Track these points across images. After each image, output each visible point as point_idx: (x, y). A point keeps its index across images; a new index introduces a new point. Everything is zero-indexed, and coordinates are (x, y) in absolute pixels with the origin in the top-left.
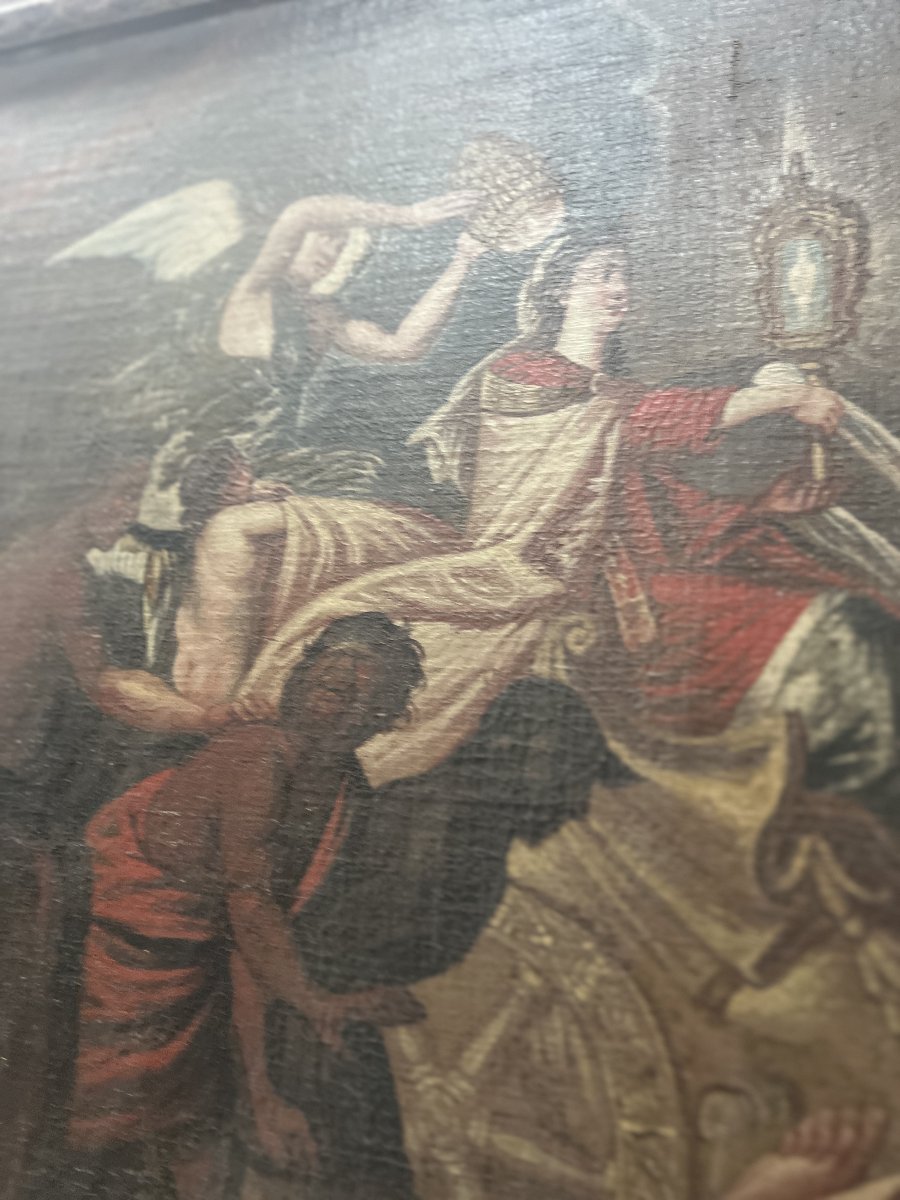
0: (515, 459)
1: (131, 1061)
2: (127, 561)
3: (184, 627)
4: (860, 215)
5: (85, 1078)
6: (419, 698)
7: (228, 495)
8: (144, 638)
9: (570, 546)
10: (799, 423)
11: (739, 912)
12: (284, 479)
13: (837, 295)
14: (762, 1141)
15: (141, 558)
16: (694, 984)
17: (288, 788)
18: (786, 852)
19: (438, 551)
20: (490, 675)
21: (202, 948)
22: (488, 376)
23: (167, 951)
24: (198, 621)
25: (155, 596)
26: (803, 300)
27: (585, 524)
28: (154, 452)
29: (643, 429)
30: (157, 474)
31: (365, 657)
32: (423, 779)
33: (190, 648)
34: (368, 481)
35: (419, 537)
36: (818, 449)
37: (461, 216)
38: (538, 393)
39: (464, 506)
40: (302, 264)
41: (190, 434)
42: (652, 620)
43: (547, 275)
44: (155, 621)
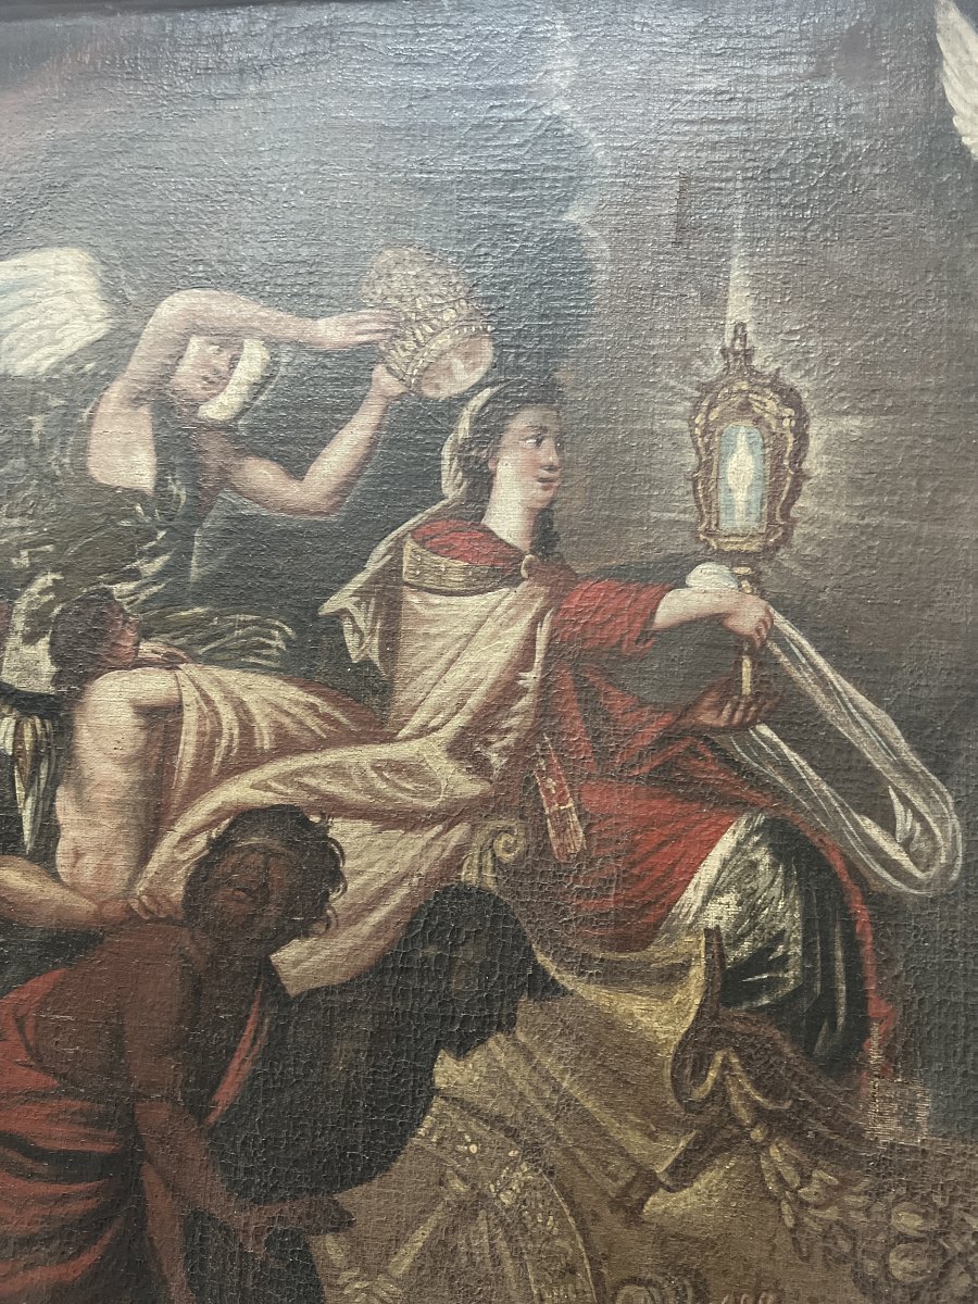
0: (439, 643)
1: (36, 1275)
3: (65, 808)
4: (799, 407)
6: (338, 901)
7: (109, 656)
8: (19, 819)
9: (498, 745)
10: (730, 632)
12: (177, 642)
15: (9, 724)
16: (612, 1188)
17: (197, 993)
19: (358, 740)
20: (415, 879)
21: (108, 1161)
22: (410, 545)
23: (67, 1165)
24: (80, 803)
25: (27, 771)
26: (740, 496)
27: (514, 721)
28: (16, 596)
29: (576, 623)
30: (19, 623)
31: (278, 855)
32: (344, 988)
33: (72, 834)
34: (274, 652)
35: (335, 722)
36: (747, 662)
37: (376, 343)
38: (466, 569)
39: (385, 690)
40: (187, 376)
41: (58, 577)
42: (581, 830)
43: (473, 431)
44: (30, 800)
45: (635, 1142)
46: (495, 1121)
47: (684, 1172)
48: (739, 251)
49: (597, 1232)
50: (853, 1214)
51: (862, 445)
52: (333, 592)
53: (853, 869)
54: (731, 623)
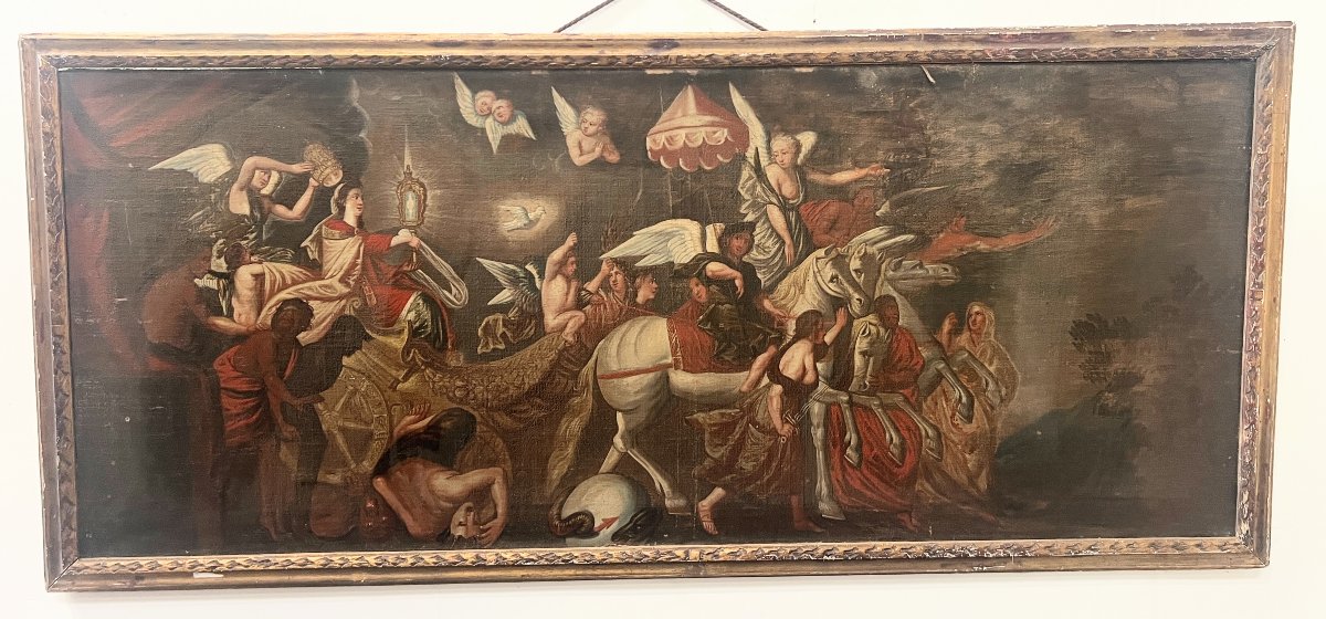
0: (334, 253)
1: (242, 422)
2: (213, 284)
3: (235, 303)
5: (228, 429)
6: (313, 321)
7: (242, 261)
8: (222, 307)
9: (352, 279)
10: (410, 246)
11: (399, 367)
12: (261, 257)
13: (419, 212)
15: (215, 281)
16: (389, 384)
17: (277, 347)
19: (314, 280)
20: (333, 314)
21: (258, 392)
22: (324, 227)
23: (247, 394)
24: (240, 301)
25: (222, 294)
27: (356, 272)
28: (212, 246)
29: (370, 245)
30: (215, 253)
31: (295, 311)
32: (317, 343)
33: (238, 310)
34: (289, 258)
35: (308, 276)
37: (310, 171)
38: (340, 233)
39: (321, 266)
40: (256, 182)
41: (225, 240)
42: (375, 299)
43: (339, 195)
44: (224, 301)
45: (394, 373)
46: (359, 372)
47: (406, 378)
48: (407, 145)
49: (386, 394)
50: (446, 383)
51: (441, 198)
53: (442, 303)
54: (411, 244)
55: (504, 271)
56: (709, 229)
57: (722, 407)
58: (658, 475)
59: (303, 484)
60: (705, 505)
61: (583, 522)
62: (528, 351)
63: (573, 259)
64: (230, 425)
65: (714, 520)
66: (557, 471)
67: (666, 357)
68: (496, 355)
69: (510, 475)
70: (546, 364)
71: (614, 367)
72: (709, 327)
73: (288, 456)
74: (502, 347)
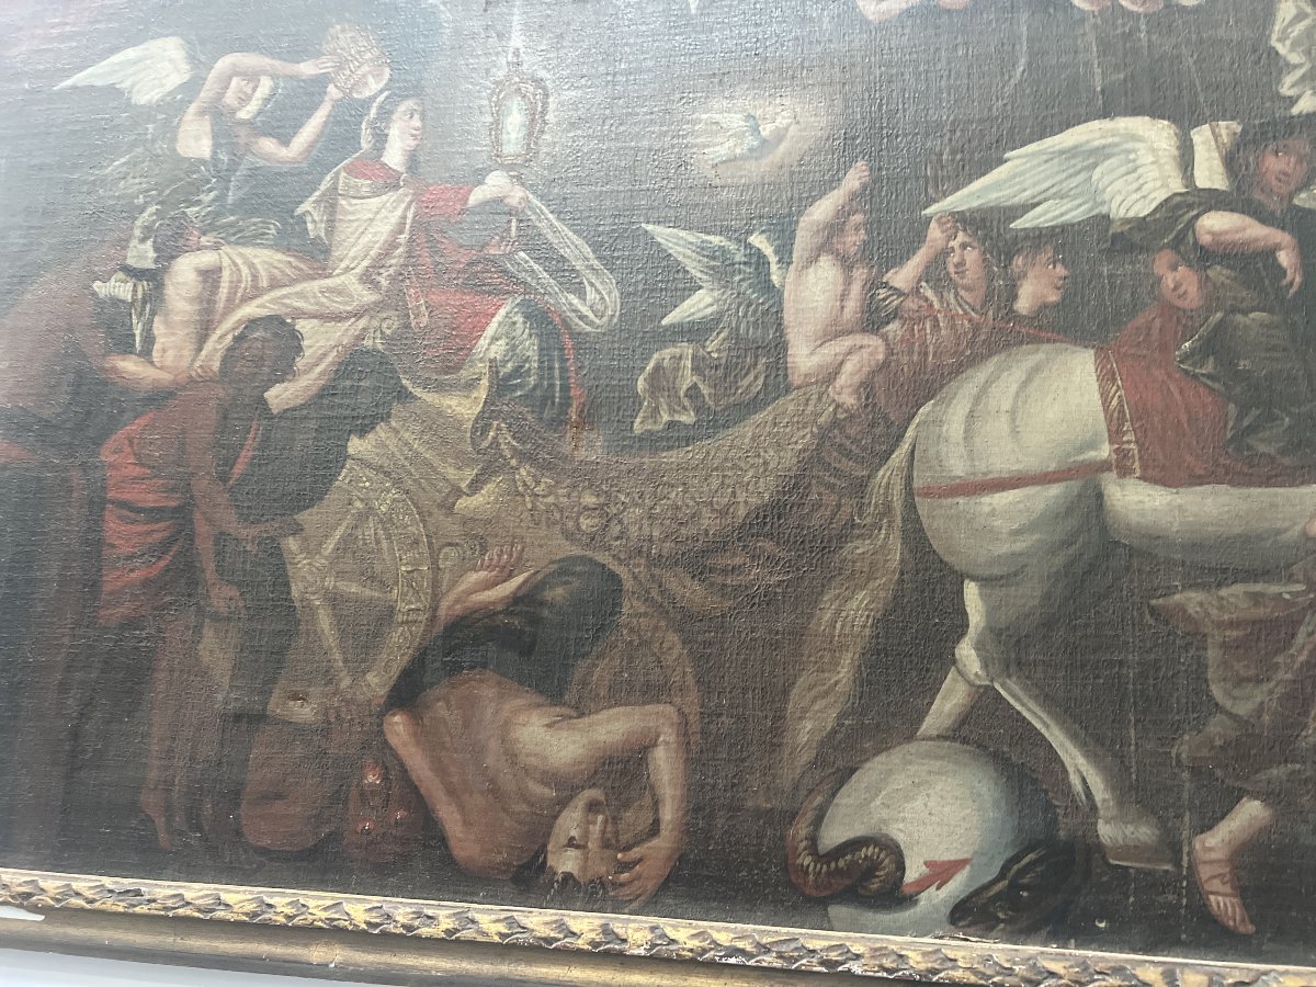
0: (355, 224)
1: (136, 575)
2: (122, 289)
3: (158, 327)
4: (544, 88)
5: (107, 588)
6: (300, 363)
7: (185, 246)
8: (134, 335)
9: (385, 274)
10: (506, 205)
11: (462, 461)
12: (220, 236)
13: (530, 134)
14: (466, 566)
15: (130, 286)
16: (439, 497)
17: (225, 418)
18: (485, 431)
19: (312, 278)
20: (340, 348)
21: (176, 510)
22: (343, 174)
23: (155, 514)
24: (167, 323)
25: (139, 310)
26: (513, 136)
27: (393, 261)
28: (136, 219)
29: (427, 207)
30: (137, 232)
31: (269, 341)
32: (302, 407)
33: (162, 340)
34: (271, 236)
35: (301, 270)
36: (514, 220)
37: (329, 73)
38: (370, 185)
39: (327, 251)
40: (230, 98)
41: (159, 207)
42: (427, 314)
43: (378, 114)
44: (140, 325)
46: (379, 469)
47: (475, 485)
48: (518, 12)
49: (430, 520)
50: (561, 499)
51: (575, 105)
52: (302, 202)
53: (565, 322)
54: (507, 201)
55: (702, 248)
56: (1201, 136)
57: (1252, 575)
58: (1076, 752)
59: (238, 718)
60: (1215, 843)
61: (872, 868)
62: (746, 430)
63: (858, 218)
64: (111, 580)
65: (1243, 892)
66: (811, 721)
67: (1092, 445)
68: (676, 436)
69: (695, 727)
70: (789, 459)
71: (957, 466)
72: (1209, 368)
73: (216, 652)
74: (688, 418)
